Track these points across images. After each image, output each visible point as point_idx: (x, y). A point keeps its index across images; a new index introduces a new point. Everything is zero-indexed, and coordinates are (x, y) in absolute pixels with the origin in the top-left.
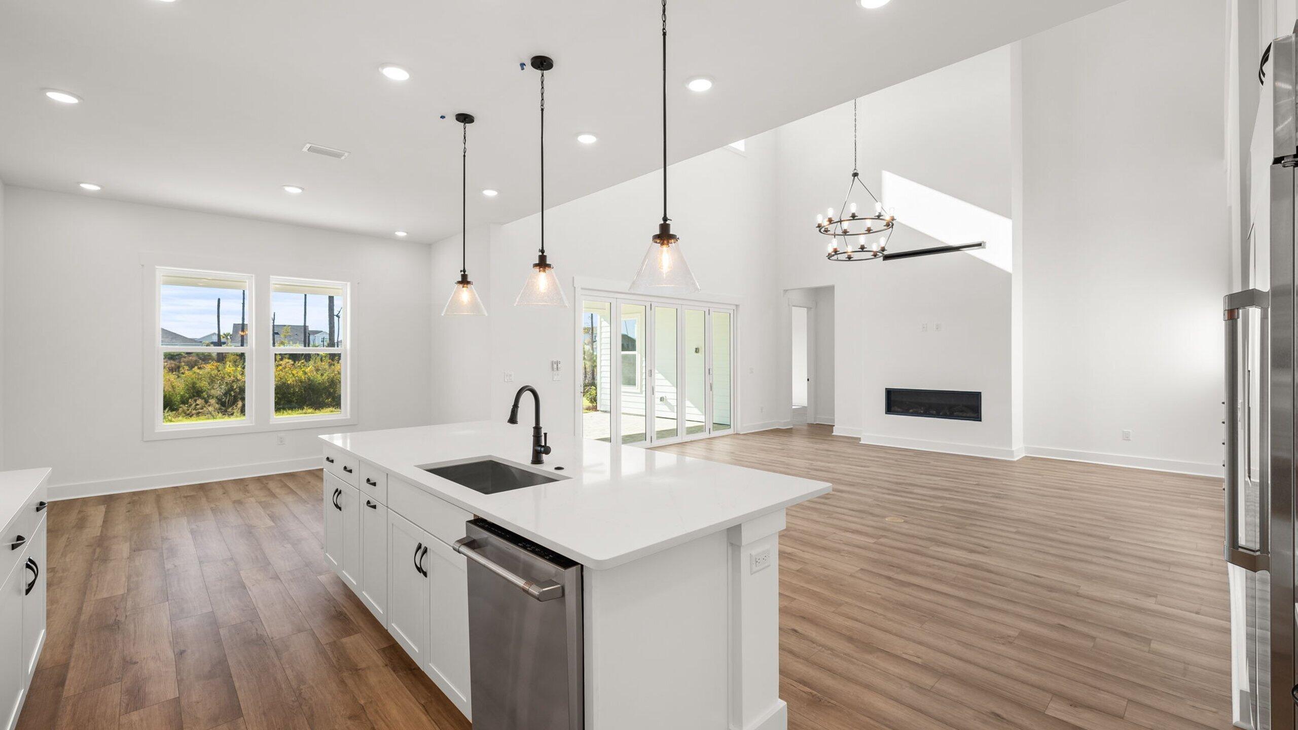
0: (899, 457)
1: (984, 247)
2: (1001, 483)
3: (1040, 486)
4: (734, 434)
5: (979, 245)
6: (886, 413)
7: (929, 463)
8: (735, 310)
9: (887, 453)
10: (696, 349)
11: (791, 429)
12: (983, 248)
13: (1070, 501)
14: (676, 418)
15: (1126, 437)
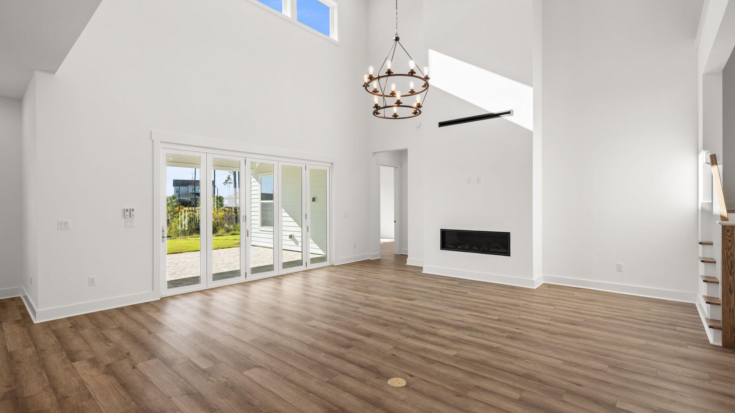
0: (445, 287)
1: (513, 115)
2: (518, 316)
3: (552, 320)
4: (329, 266)
5: (509, 113)
6: (441, 249)
7: (466, 293)
8: (331, 167)
9: (438, 283)
10: (313, 198)
11: (379, 260)
12: (511, 115)
13: (575, 340)
14: (301, 251)
15: (619, 269)
